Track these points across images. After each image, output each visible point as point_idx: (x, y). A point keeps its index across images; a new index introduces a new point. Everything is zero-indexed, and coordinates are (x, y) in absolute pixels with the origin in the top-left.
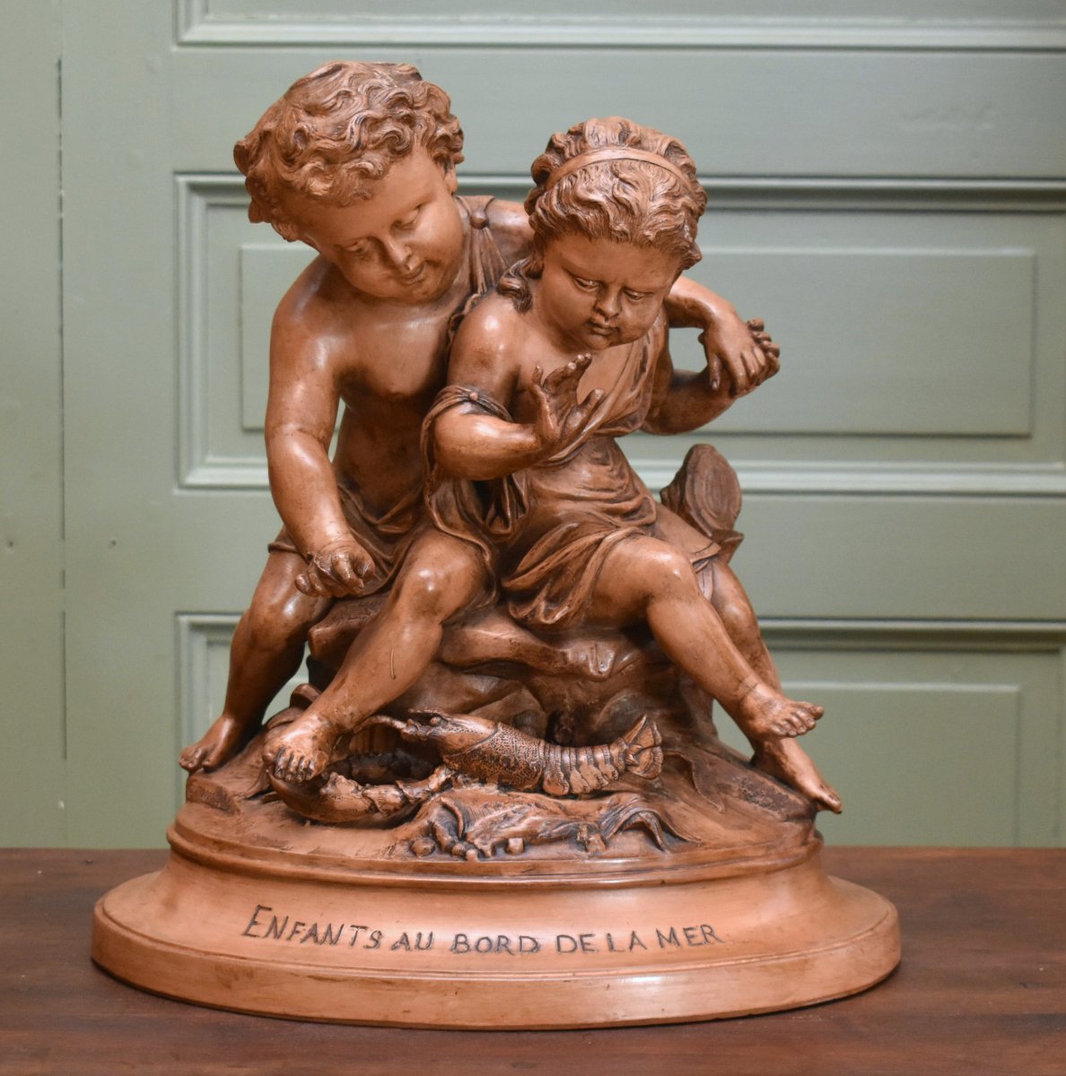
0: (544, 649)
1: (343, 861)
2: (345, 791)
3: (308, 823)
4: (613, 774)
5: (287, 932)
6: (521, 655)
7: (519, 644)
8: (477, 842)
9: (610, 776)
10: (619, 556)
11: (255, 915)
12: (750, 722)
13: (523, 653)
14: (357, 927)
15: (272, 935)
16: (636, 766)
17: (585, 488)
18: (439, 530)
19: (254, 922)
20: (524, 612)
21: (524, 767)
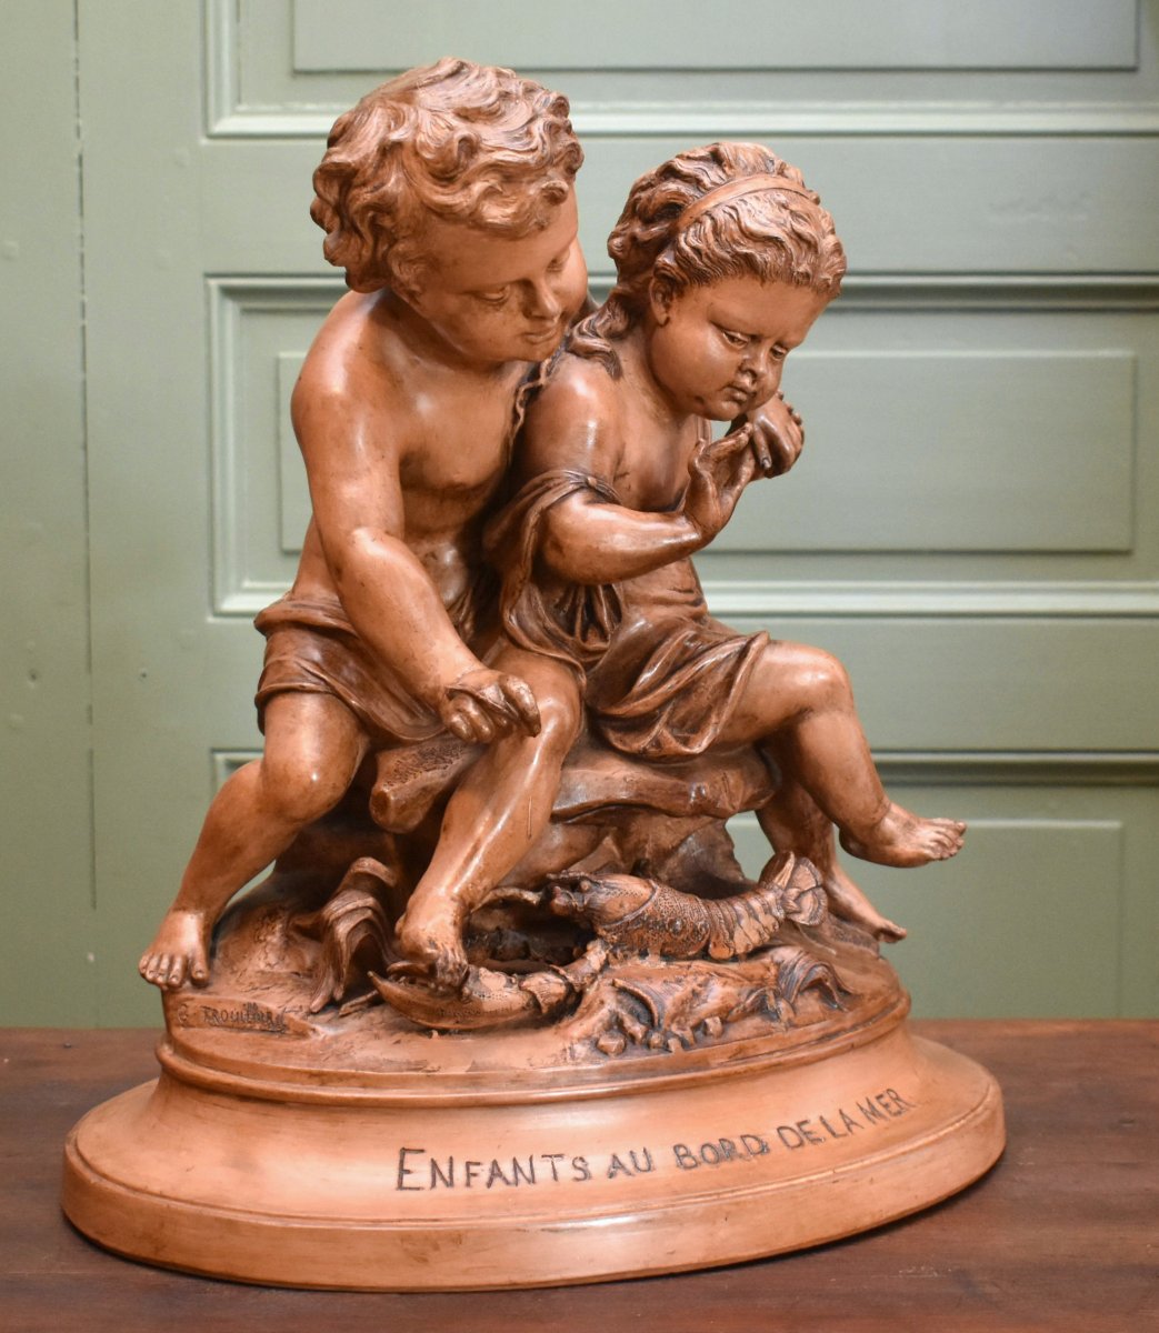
0: (675, 786)
1: (518, 1076)
2: (495, 989)
3: (435, 1034)
4: (774, 926)
5: (460, 1173)
6: (641, 795)
7: (637, 782)
8: (674, 1028)
9: (771, 929)
10: (771, 666)
11: (402, 1162)
12: (888, 848)
13: (645, 792)
14: (550, 1156)
15: (439, 1182)
16: (799, 912)
17: (675, 589)
18: (528, 650)
19: (403, 1171)
20: (642, 743)
21: (691, 930)
